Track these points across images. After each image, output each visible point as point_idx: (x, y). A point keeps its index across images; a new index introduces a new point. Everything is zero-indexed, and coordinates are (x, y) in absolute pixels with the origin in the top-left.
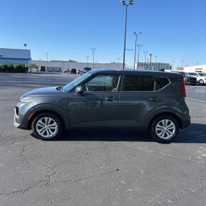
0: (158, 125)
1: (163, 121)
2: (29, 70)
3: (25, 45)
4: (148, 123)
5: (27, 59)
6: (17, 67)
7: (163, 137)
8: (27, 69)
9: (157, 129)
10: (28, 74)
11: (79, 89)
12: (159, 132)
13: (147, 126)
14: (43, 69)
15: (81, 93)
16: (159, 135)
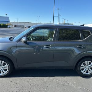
0: (82, 65)
1: (86, 62)
2: (8, 27)
3: (6, 14)
4: (75, 64)
5: (7, 21)
6: (2, 25)
7: (85, 73)
8: (7, 26)
9: (81, 68)
10: (8, 28)
11: (24, 39)
12: (83, 70)
13: (75, 66)
14: (15, 26)
15: (25, 42)
16: (82, 71)
